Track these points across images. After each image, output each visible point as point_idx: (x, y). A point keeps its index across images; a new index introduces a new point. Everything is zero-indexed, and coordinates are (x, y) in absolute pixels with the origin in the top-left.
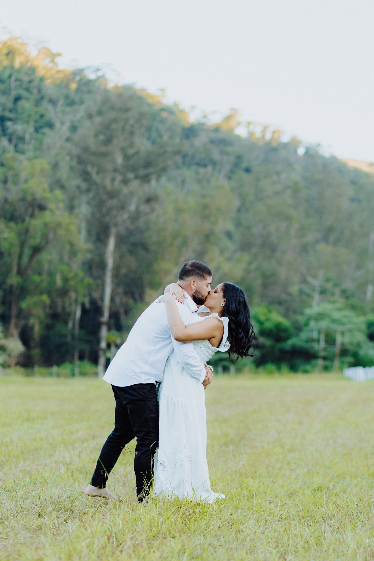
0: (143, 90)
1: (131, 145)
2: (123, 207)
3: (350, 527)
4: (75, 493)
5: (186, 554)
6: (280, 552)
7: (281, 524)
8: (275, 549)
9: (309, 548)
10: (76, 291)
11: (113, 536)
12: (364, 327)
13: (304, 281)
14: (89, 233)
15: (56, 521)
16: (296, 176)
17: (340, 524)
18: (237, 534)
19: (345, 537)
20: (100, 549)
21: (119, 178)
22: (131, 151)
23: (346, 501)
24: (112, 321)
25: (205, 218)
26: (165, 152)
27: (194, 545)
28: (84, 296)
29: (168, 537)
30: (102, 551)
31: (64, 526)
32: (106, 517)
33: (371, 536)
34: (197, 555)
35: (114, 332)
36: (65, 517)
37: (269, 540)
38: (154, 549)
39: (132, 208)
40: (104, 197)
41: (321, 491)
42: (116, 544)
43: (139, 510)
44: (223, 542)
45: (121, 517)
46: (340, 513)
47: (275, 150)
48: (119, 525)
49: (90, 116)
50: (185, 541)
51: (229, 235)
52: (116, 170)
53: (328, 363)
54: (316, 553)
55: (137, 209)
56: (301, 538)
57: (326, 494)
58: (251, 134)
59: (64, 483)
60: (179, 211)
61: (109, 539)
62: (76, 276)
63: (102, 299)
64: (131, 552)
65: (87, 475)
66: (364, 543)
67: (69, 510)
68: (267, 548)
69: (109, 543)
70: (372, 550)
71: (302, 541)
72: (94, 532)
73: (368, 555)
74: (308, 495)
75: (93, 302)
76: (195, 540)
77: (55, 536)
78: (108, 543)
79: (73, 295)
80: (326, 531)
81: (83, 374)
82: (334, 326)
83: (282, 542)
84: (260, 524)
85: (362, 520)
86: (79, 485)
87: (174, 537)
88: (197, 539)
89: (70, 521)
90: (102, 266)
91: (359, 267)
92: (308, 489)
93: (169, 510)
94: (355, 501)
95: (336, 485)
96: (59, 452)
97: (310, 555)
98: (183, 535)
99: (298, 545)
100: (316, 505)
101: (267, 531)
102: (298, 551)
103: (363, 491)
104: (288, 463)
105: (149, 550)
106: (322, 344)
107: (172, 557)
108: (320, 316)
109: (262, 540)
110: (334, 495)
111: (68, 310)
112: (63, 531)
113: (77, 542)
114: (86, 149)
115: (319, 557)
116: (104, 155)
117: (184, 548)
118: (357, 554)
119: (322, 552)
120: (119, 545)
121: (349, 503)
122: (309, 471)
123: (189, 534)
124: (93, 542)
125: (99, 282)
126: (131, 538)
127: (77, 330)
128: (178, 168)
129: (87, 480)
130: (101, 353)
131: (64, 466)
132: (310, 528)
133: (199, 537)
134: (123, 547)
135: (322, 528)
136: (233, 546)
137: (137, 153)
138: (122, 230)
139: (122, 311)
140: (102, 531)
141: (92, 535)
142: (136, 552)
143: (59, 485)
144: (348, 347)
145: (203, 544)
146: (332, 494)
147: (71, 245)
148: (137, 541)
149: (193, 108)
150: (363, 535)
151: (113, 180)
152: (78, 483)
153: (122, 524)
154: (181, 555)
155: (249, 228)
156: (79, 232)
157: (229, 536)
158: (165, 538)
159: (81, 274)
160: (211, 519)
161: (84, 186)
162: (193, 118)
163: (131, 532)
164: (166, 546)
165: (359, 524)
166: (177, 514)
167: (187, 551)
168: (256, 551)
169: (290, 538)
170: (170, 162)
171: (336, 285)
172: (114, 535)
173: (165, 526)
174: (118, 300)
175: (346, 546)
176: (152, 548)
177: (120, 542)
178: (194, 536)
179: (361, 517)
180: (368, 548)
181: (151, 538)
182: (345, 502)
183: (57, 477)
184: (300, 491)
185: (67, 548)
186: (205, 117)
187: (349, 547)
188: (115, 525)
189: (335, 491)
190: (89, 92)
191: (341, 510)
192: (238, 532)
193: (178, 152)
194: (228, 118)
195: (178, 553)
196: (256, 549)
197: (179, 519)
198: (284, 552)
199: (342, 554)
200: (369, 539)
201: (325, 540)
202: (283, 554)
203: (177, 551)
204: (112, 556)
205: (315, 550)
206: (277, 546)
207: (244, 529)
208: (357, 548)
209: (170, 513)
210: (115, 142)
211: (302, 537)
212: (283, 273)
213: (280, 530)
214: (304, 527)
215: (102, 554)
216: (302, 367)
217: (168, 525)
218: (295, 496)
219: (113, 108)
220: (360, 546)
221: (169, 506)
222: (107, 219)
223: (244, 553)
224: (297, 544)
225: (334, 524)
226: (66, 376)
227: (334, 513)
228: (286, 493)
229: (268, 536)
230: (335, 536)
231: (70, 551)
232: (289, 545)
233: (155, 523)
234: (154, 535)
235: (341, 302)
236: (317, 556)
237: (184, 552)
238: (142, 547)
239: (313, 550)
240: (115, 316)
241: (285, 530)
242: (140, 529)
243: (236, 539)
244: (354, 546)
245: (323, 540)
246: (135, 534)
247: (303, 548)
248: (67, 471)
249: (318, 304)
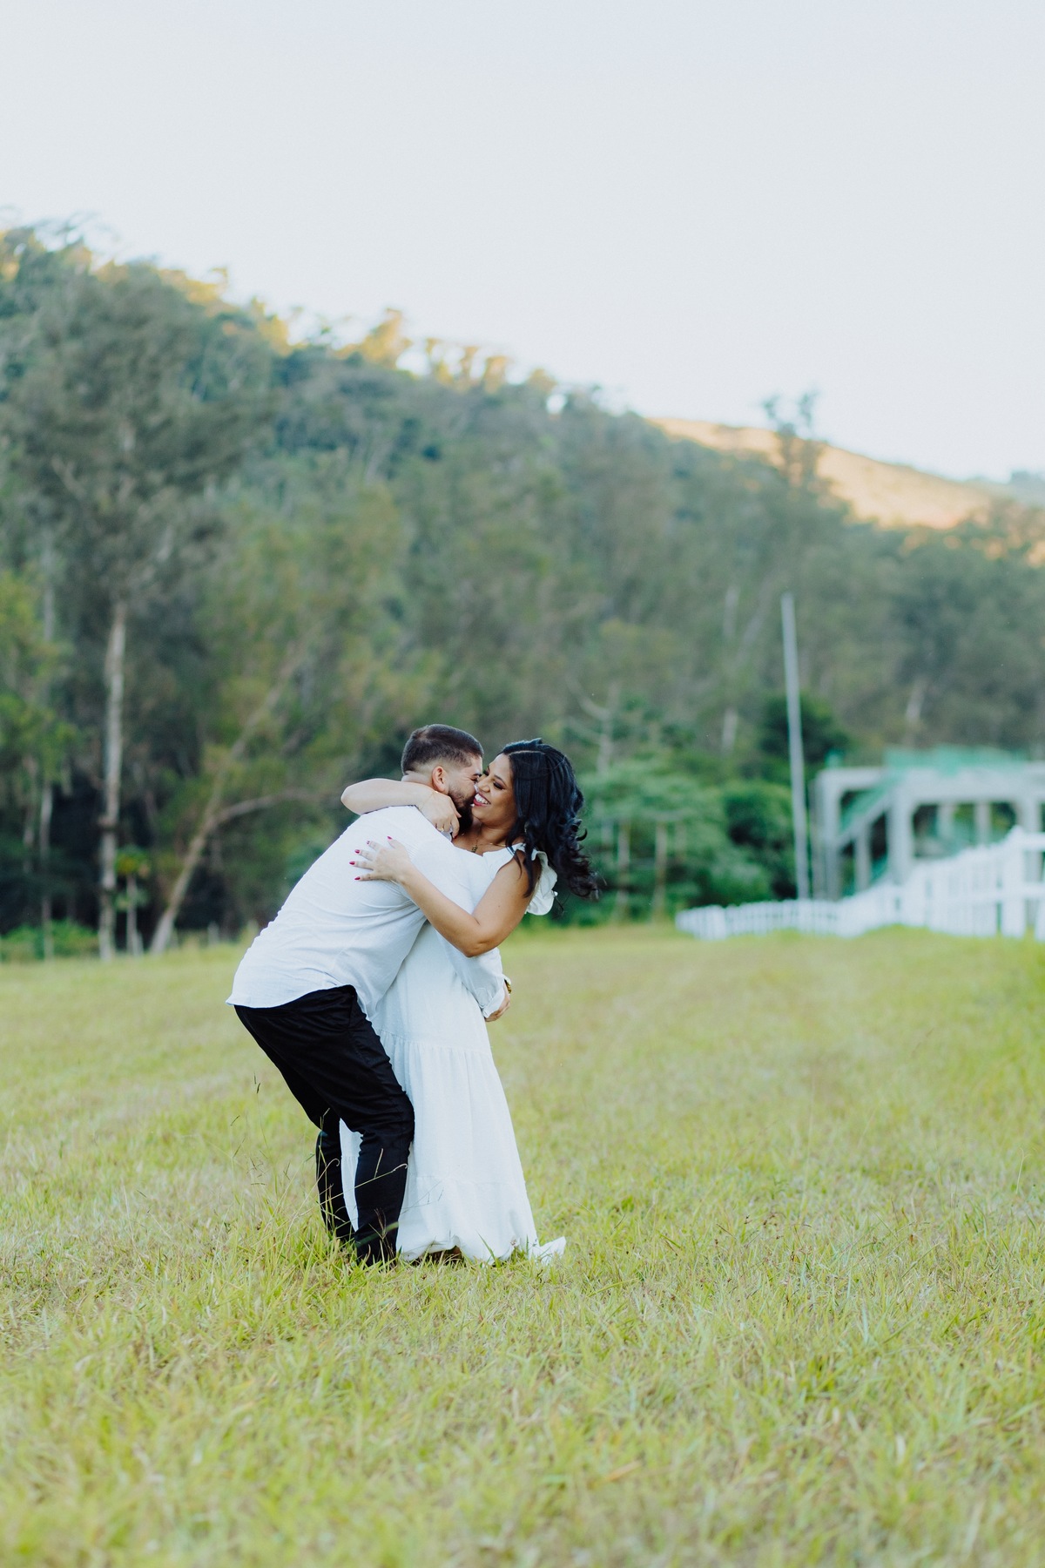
0: (177, 272)
1: (154, 405)
2: (140, 553)
3: (700, 1294)
4: (53, 1241)
5: (320, 1380)
6: (540, 1362)
7: (541, 1294)
8: (528, 1355)
9: (608, 1350)
10: (39, 757)
11: (146, 1343)
12: (718, 811)
13: (575, 710)
14: (63, 617)
15: (11, 1312)
16: (545, 464)
17: (678, 1289)
18: (439, 1325)
19: (690, 1319)
20: (116, 1380)
21: (128, 485)
22: (154, 420)
23: (691, 1231)
24: (128, 823)
25: (337, 571)
26: (235, 419)
27: (339, 1355)
28: (58, 768)
29: (277, 1338)
30: (122, 1381)
31: (31, 1323)
32: (128, 1298)
33: (751, 1314)
34: (345, 1380)
35: (132, 849)
36: (34, 1303)
37: (514, 1334)
38: (246, 1370)
39: (163, 553)
40: (95, 530)
41: (631, 1211)
42: (155, 1363)
43: (207, 1277)
44: (406, 1344)
45: (166, 1297)
46: (677, 1261)
47: (493, 403)
48: (161, 1316)
49: (53, 340)
50: (317, 1348)
51: (395, 609)
52: (119, 466)
53: (638, 900)
54: (625, 1360)
55: (175, 554)
56: (587, 1326)
57: (642, 1218)
58: (436, 368)
59: (28, 1218)
60: (274, 556)
61: (137, 1352)
62: (36, 720)
63: (102, 773)
64: (191, 1379)
65: (81, 1197)
66: (735, 1332)
67: (42, 1283)
68: (508, 1354)
69: (139, 1361)
70: (753, 1347)
71: (591, 1334)
72: (101, 1336)
73: (744, 1360)
74: (602, 1221)
75: (79, 780)
76: (341, 1345)
77: (10, 1350)
78: (134, 1361)
79: (31, 766)
80: (646, 1306)
81: (64, 952)
82: (649, 813)
83: (544, 1338)
84: (491, 1296)
85: (729, 1276)
86: (65, 1223)
87: (292, 1338)
88: (345, 1341)
89: (44, 1312)
90: (98, 693)
91: (702, 672)
92: (601, 1207)
93: (277, 1273)
94: (712, 1230)
95: (667, 1193)
96: (14, 1144)
97: (609, 1367)
98: (311, 1334)
99: (582, 1343)
100: (621, 1245)
101: (510, 1313)
102: (582, 1358)
103: (728, 1205)
104: (554, 1146)
105: (233, 1372)
106: (624, 857)
107: (287, 1388)
108: (617, 792)
109: (497, 1335)
110: (661, 1219)
111: (21, 800)
112: (28, 1336)
113: (64, 1363)
114: (47, 419)
115: (632, 1370)
116: (91, 430)
117: (315, 1364)
118: (718, 1360)
119: (637, 1359)
120: (163, 1364)
121: (698, 1236)
122: (601, 1162)
123: (326, 1331)
124: (101, 1359)
125: (91, 731)
126: (191, 1345)
127: (45, 848)
128: (267, 455)
129: (81, 1209)
130: (104, 900)
131: (27, 1178)
132: (609, 1301)
133: (349, 1335)
134: (171, 1370)
135: (637, 1300)
136: (431, 1353)
137: (167, 423)
138: (142, 608)
139: (149, 798)
140: (122, 1333)
141: (96, 1344)
142: (203, 1380)
143: (16, 1224)
144: (685, 860)
145: (360, 1352)
146: (658, 1215)
147: (22, 647)
148: (205, 1352)
149: (297, 310)
150: (732, 1313)
151: (115, 489)
152: (61, 1218)
153: (168, 1313)
154: (307, 1380)
155: (440, 590)
156: (40, 616)
157: (419, 1330)
158: (269, 1342)
159: (49, 715)
160: (377, 1291)
161: (46, 505)
162: (297, 335)
163: (189, 1331)
164: (273, 1360)
165: (722, 1286)
166: (295, 1282)
167: (323, 1372)
168: (483, 1362)
169: (563, 1328)
170: (247, 443)
171: (649, 716)
172: (149, 1341)
173: (270, 1312)
174: (138, 773)
175: (694, 1342)
176: (241, 1366)
177: (165, 1358)
178: (338, 1335)
179: (727, 1269)
180: (745, 1341)
181: (237, 1344)
182: (688, 1234)
183: (11, 1205)
184: (583, 1212)
185: (39, 1377)
186: (325, 331)
187: (699, 1343)
188: (151, 1318)
189: (665, 1207)
190: (49, 281)
191: (680, 1253)
192: (441, 1321)
193: (264, 418)
194: (380, 332)
195: (301, 1377)
196: (483, 1357)
197: (300, 1296)
198: (548, 1361)
199: (685, 1361)
200: (746, 1320)
201: (644, 1329)
202: (547, 1368)
203: (298, 1372)
204: (147, 1392)
205: (621, 1354)
206: (533, 1350)
207: (453, 1312)
208: (719, 1345)
209: (278, 1282)
210: (115, 398)
211: (589, 1324)
212: (524, 692)
213: (539, 1309)
214: (594, 1300)
215: (124, 1389)
216: (579, 914)
217: (277, 1310)
218: (572, 1224)
219: (106, 318)
220: (727, 1339)
221: (276, 1266)
222: (105, 581)
223: (455, 1369)
224: (579, 1342)
225: (665, 1288)
226: (23, 959)
227: (663, 1263)
228: (550, 1218)
229: (510, 1325)
230: (667, 1317)
231: (48, 1386)
232: (560, 1344)
233: (244, 1307)
234: (245, 1336)
235: (663, 755)
236: (627, 1367)
237: (314, 1373)
238: (215, 1367)
239: (616, 1354)
240: (132, 810)
241: (551, 1308)
242: (211, 1323)
243: (437, 1336)
244: (712, 1340)
245: (638, 1329)
246: (199, 1336)
247: (592, 1350)
248: (33, 1189)
249: (611, 763)
